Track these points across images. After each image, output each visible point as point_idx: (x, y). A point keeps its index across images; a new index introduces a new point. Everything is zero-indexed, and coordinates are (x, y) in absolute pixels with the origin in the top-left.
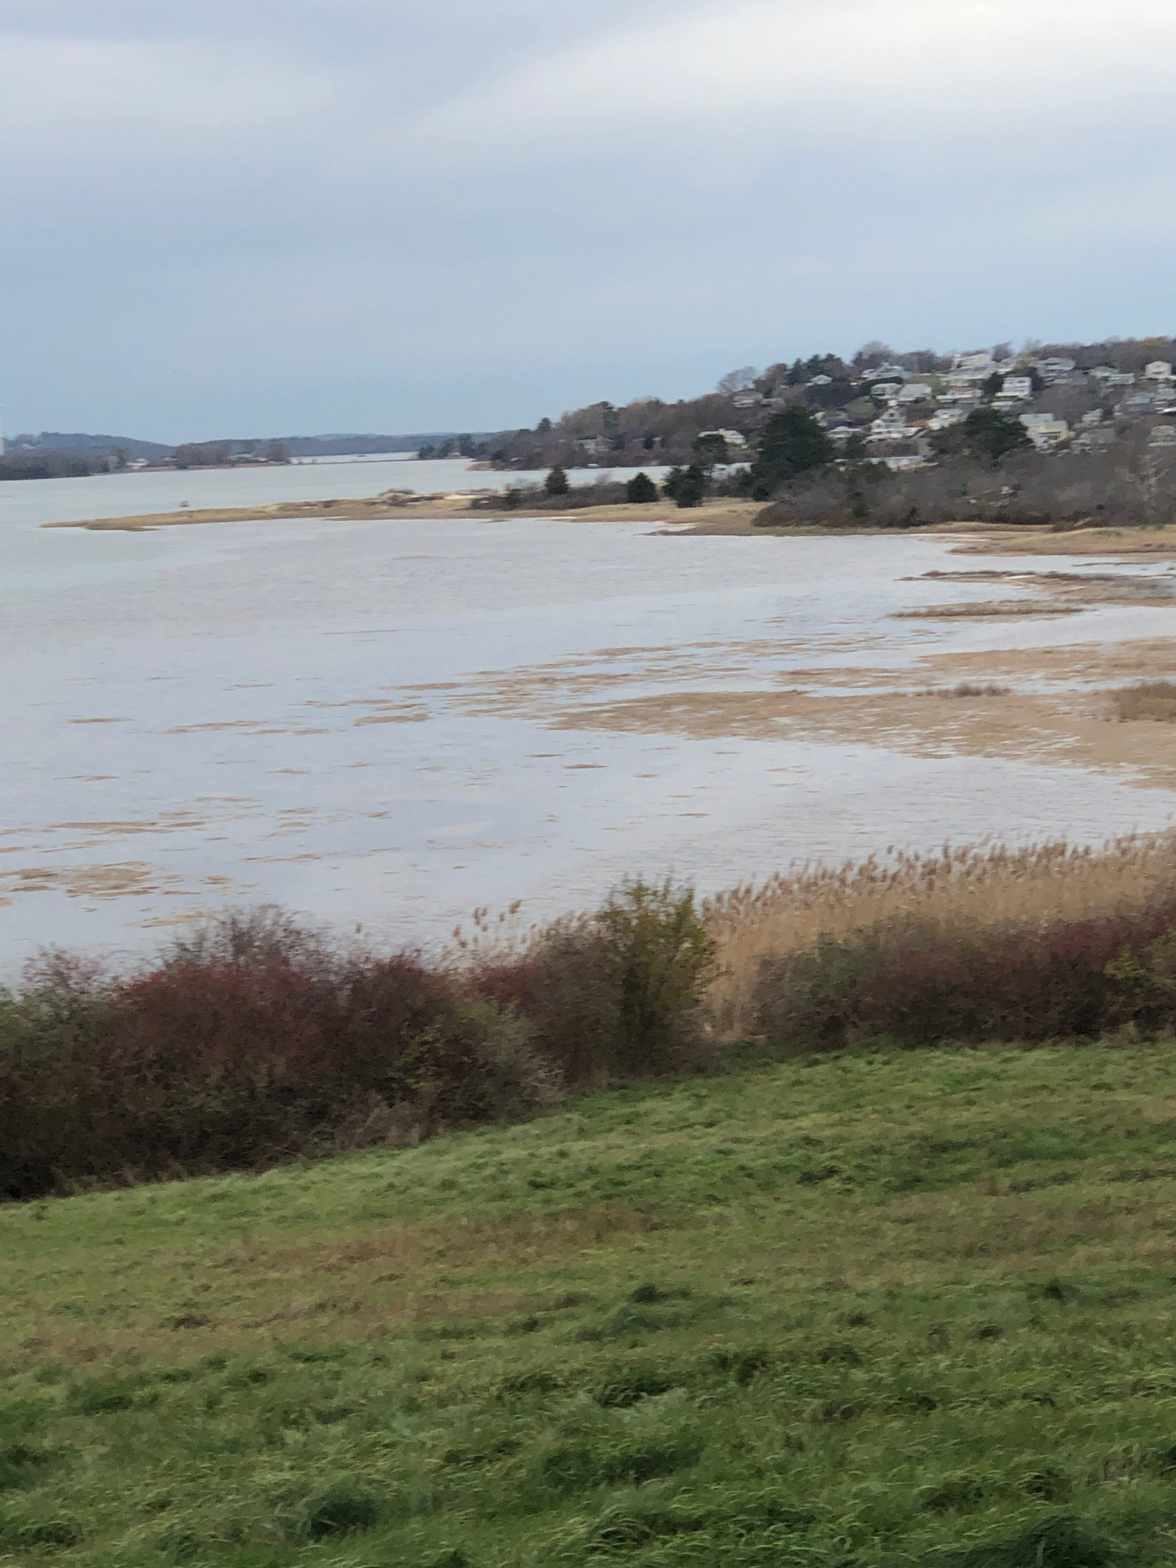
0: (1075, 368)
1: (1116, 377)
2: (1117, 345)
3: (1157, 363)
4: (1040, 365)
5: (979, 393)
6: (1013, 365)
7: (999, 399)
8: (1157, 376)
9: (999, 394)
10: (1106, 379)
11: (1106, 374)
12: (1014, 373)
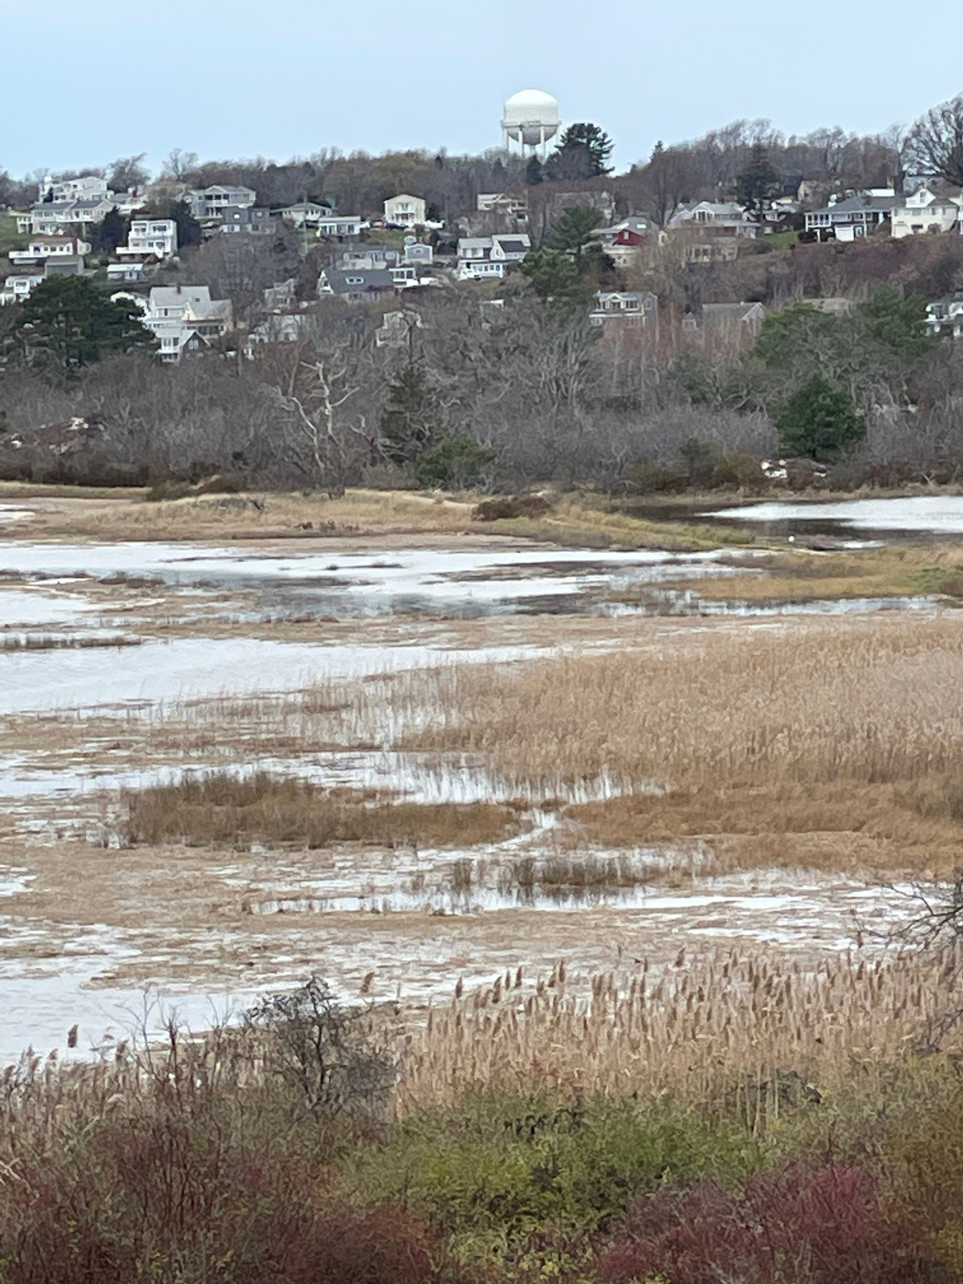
0: (257, 205)
1: (330, 223)
2: (335, 165)
3: (403, 198)
4: (194, 198)
5: (83, 248)
6: (145, 198)
7: (119, 259)
8: (400, 223)
9: (120, 250)
10: (311, 226)
11: (311, 217)
12: (149, 213)
